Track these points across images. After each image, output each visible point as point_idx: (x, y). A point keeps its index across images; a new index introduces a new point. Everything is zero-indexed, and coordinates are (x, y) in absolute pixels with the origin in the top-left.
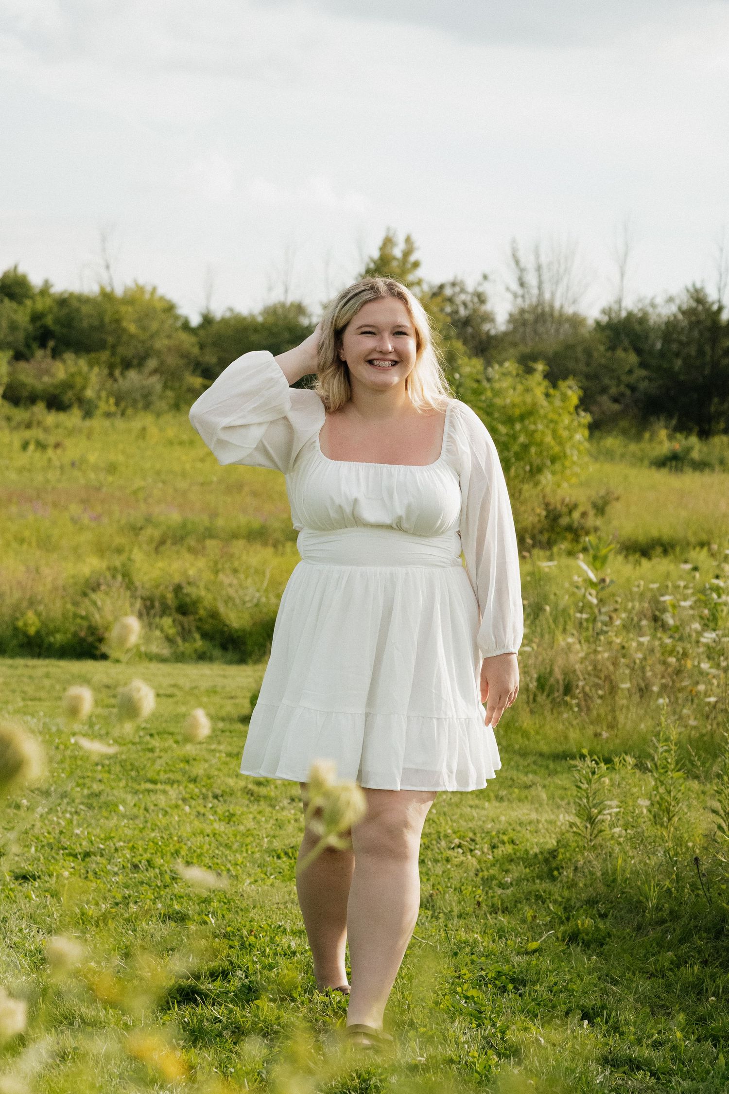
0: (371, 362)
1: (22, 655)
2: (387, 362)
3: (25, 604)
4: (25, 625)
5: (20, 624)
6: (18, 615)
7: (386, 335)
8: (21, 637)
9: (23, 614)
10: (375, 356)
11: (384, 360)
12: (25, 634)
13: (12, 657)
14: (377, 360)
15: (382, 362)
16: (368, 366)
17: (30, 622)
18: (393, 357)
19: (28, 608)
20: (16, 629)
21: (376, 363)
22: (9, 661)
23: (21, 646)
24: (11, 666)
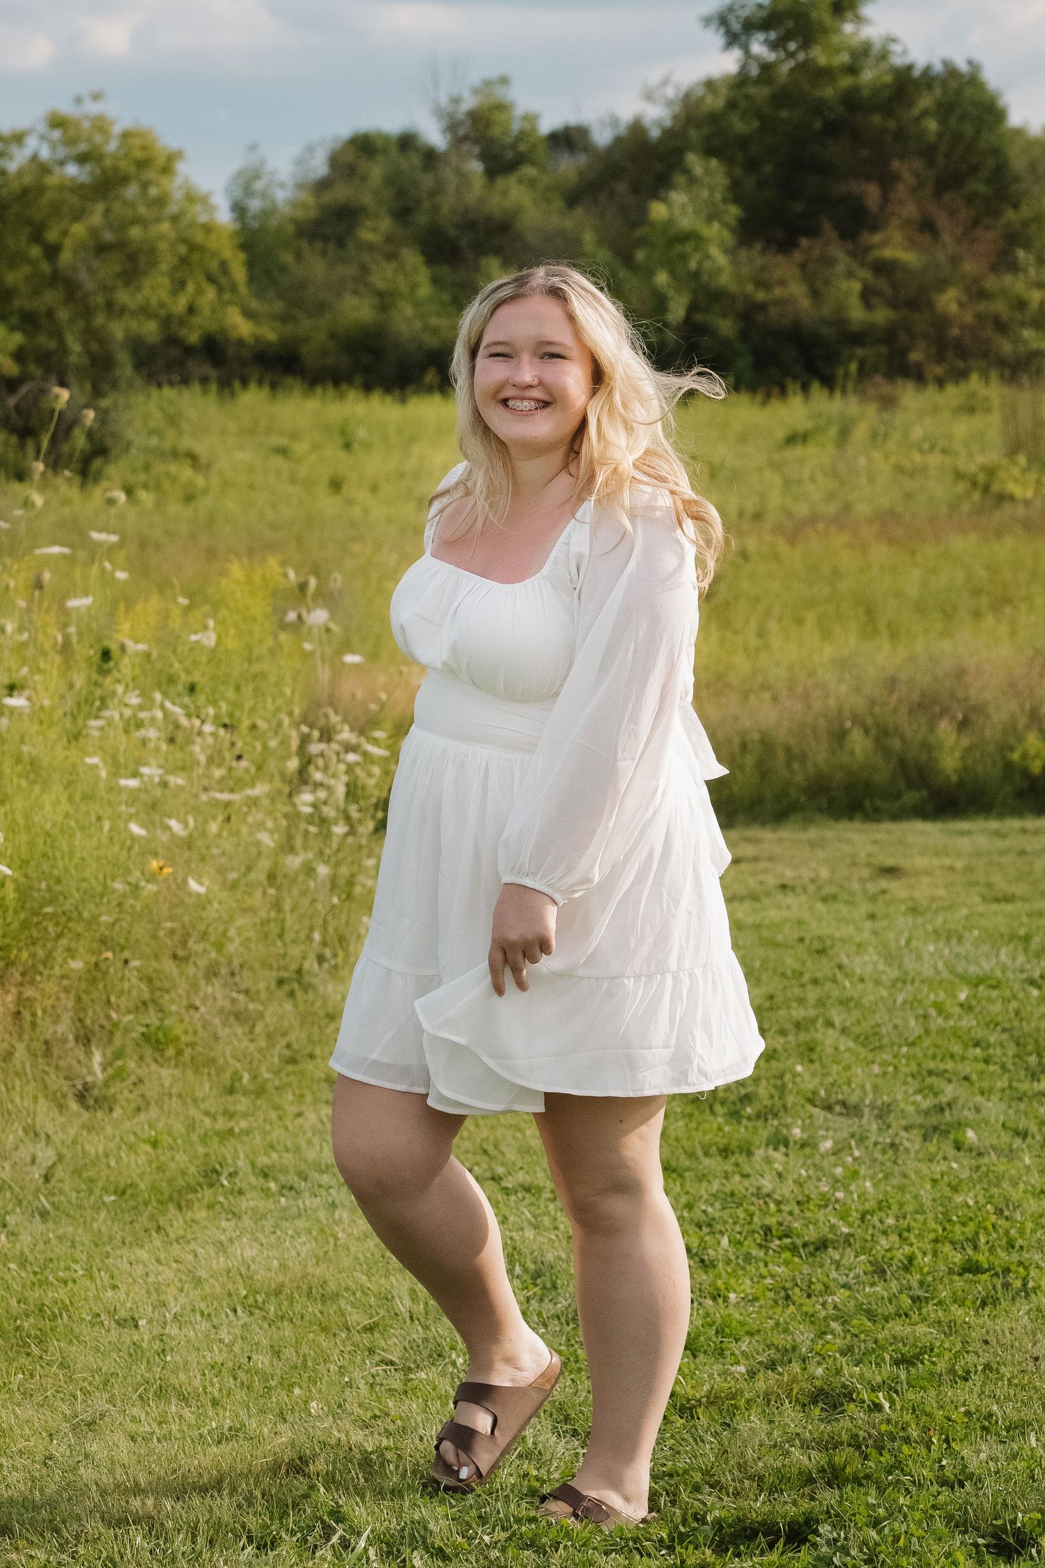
0: (505, 402)
1: (1017, 812)
2: (526, 403)
3: (1022, 721)
4: (1025, 756)
5: (1016, 756)
6: (1011, 740)
7: (526, 358)
8: (1017, 778)
9: (1020, 739)
10: (508, 392)
11: (523, 399)
12: (1025, 773)
13: (1001, 816)
14: (513, 398)
15: (518, 403)
16: (500, 409)
17: (1032, 752)
18: (537, 393)
19: (1028, 727)
20: (1008, 765)
21: (510, 403)
22: (994, 824)
23: (1020, 794)
24: (998, 834)
